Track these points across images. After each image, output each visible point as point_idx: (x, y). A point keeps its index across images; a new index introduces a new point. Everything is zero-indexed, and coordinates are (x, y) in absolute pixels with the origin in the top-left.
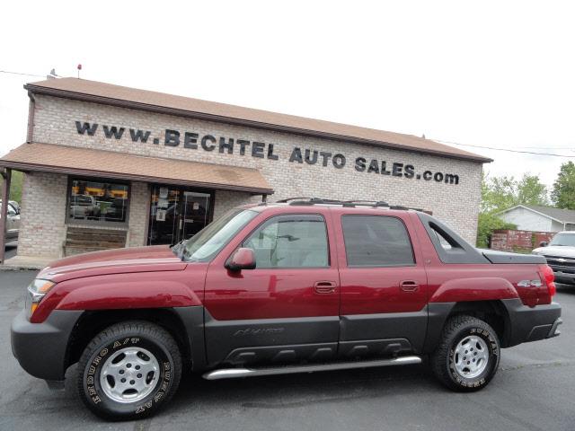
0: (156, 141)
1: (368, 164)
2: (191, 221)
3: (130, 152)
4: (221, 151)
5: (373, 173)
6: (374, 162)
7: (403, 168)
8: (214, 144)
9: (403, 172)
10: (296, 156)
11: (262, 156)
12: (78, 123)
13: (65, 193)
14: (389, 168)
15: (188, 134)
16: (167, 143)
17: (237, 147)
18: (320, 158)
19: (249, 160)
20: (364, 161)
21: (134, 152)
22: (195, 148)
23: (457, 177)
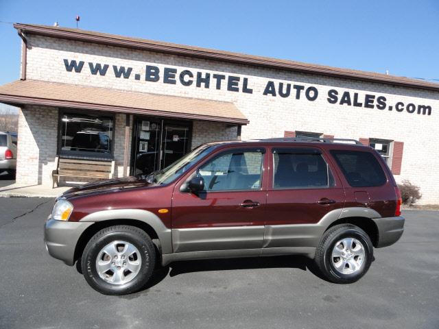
0: (138, 77)
1: (340, 97)
2: (171, 152)
3: (114, 87)
4: (198, 85)
5: (345, 105)
6: (347, 94)
7: (375, 100)
8: (191, 79)
9: (375, 103)
10: (269, 90)
11: (237, 90)
12: (66, 61)
13: (56, 126)
14: (361, 100)
15: (167, 70)
16: (148, 79)
17: (213, 82)
18: (293, 92)
19: (224, 94)
20: (336, 93)
21: (117, 88)
22: (174, 82)
23: (429, 108)
